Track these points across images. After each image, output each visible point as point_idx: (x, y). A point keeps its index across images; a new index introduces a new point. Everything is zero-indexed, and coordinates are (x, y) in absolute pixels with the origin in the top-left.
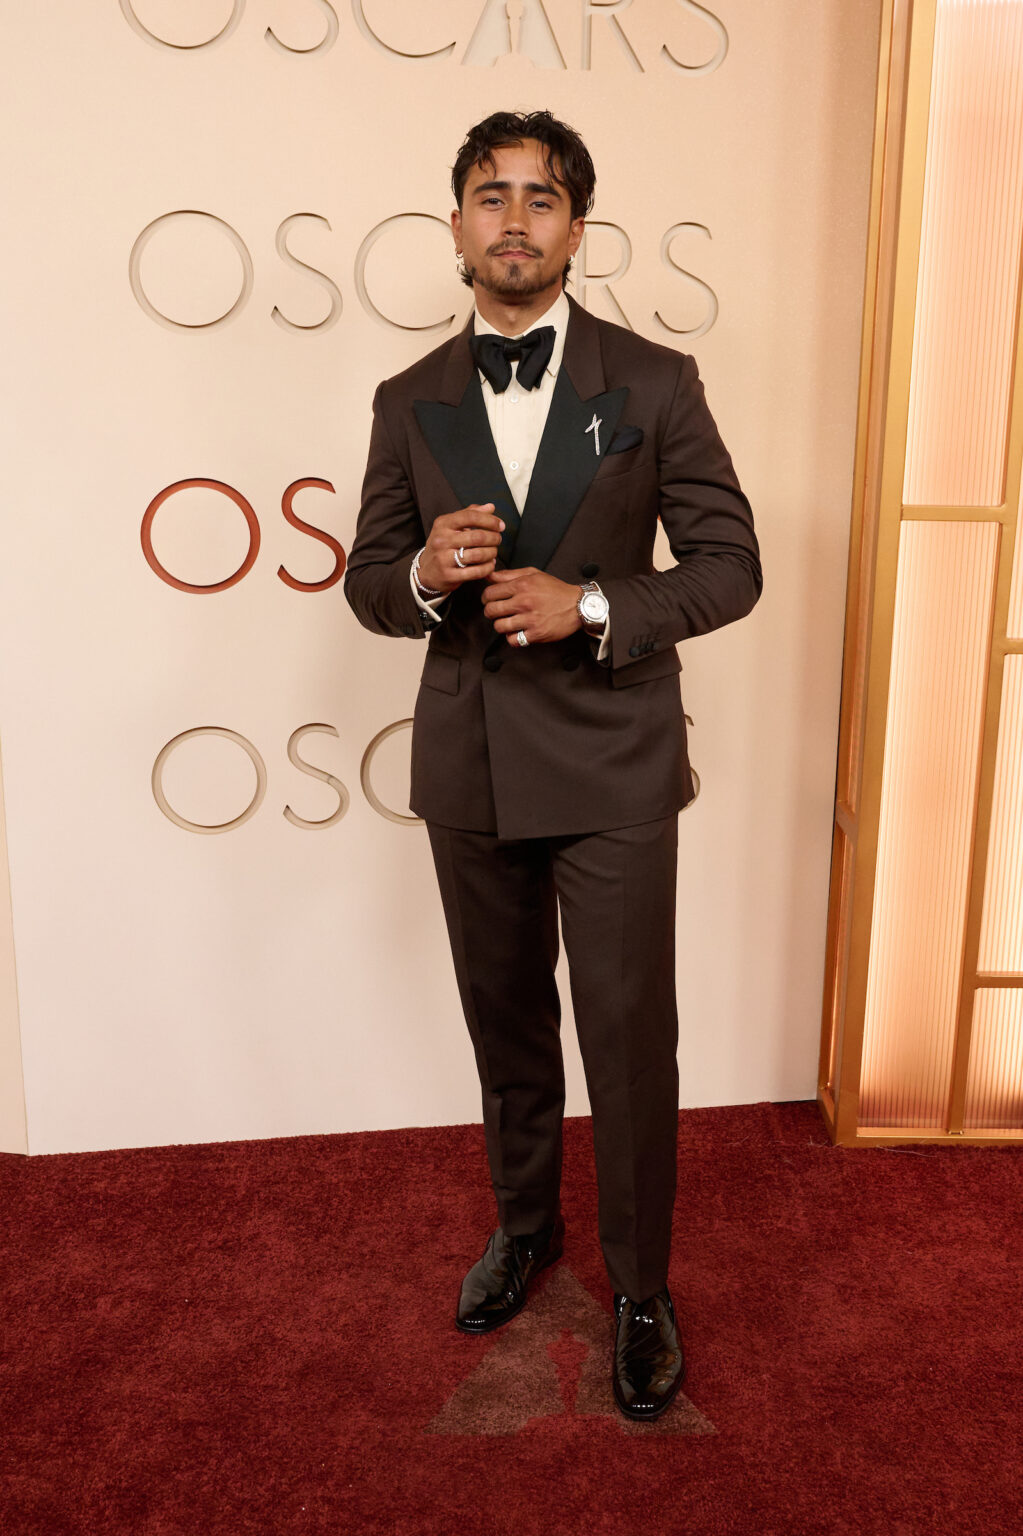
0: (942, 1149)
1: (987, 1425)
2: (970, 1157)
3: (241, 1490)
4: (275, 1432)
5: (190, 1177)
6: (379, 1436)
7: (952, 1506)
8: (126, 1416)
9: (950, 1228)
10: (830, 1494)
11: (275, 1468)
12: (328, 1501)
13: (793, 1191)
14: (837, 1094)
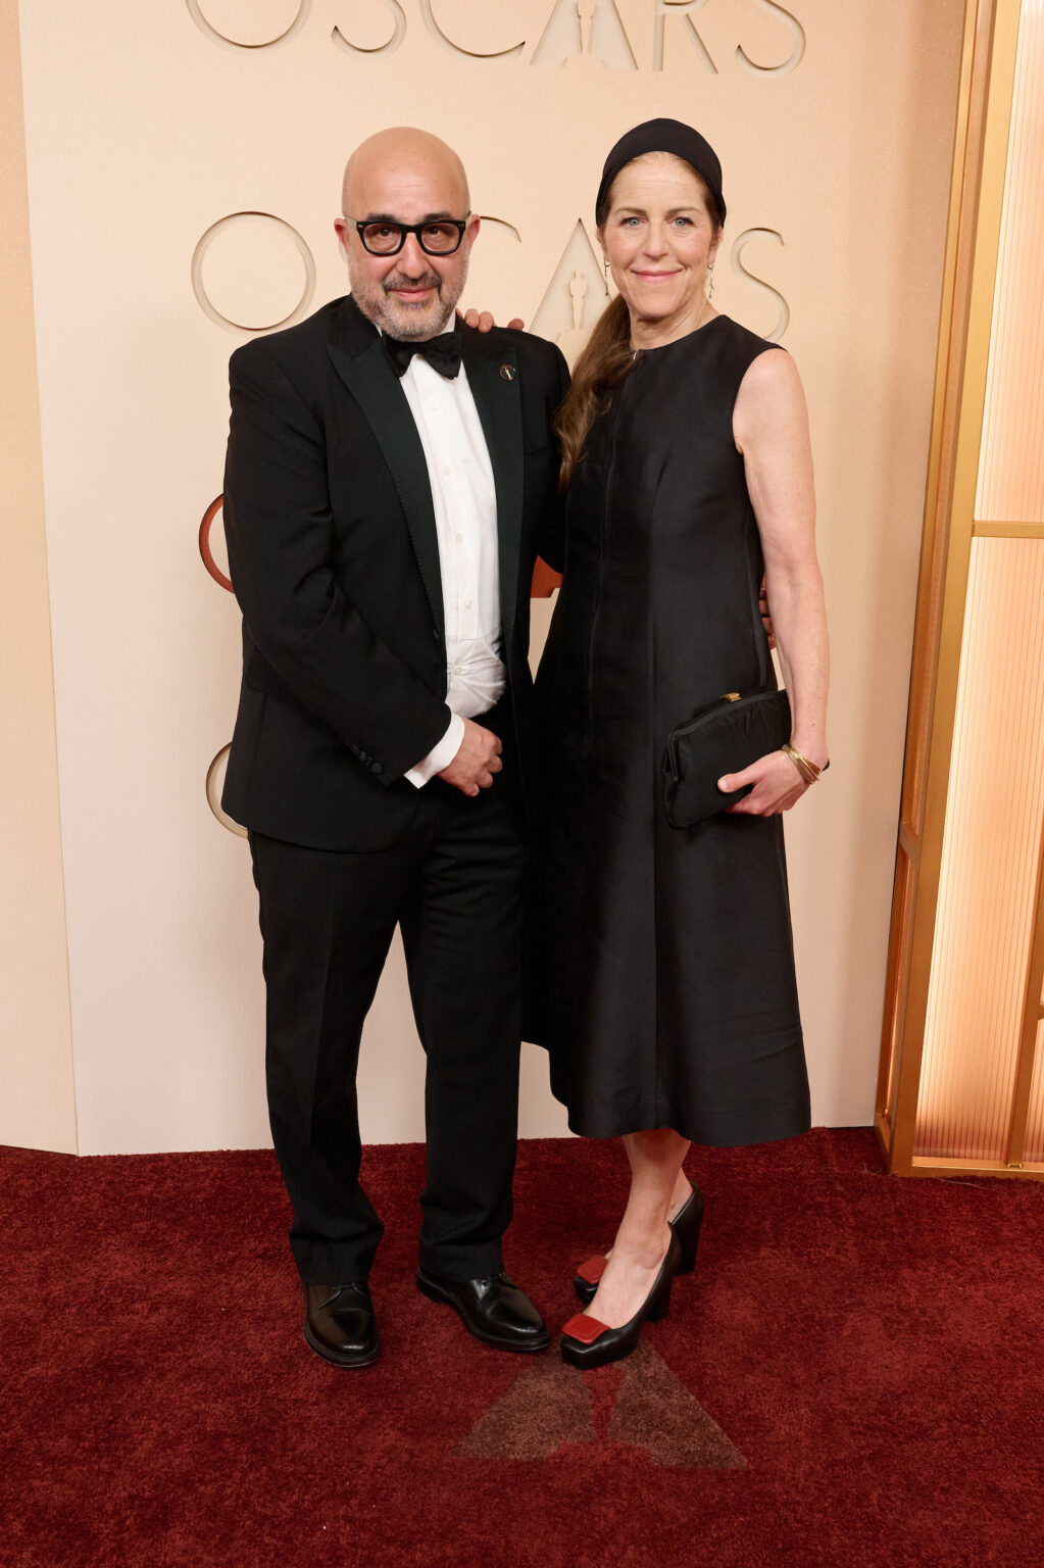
0: (1001, 1181)
1: (1030, 1472)
2: (1029, 1192)
3: (264, 1506)
4: (301, 1448)
5: (236, 1184)
6: (405, 1457)
7: (990, 1556)
8: (154, 1425)
9: (1005, 1264)
10: (864, 1538)
11: (299, 1485)
12: (350, 1520)
13: (844, 1219)
14: (893, 1120)
